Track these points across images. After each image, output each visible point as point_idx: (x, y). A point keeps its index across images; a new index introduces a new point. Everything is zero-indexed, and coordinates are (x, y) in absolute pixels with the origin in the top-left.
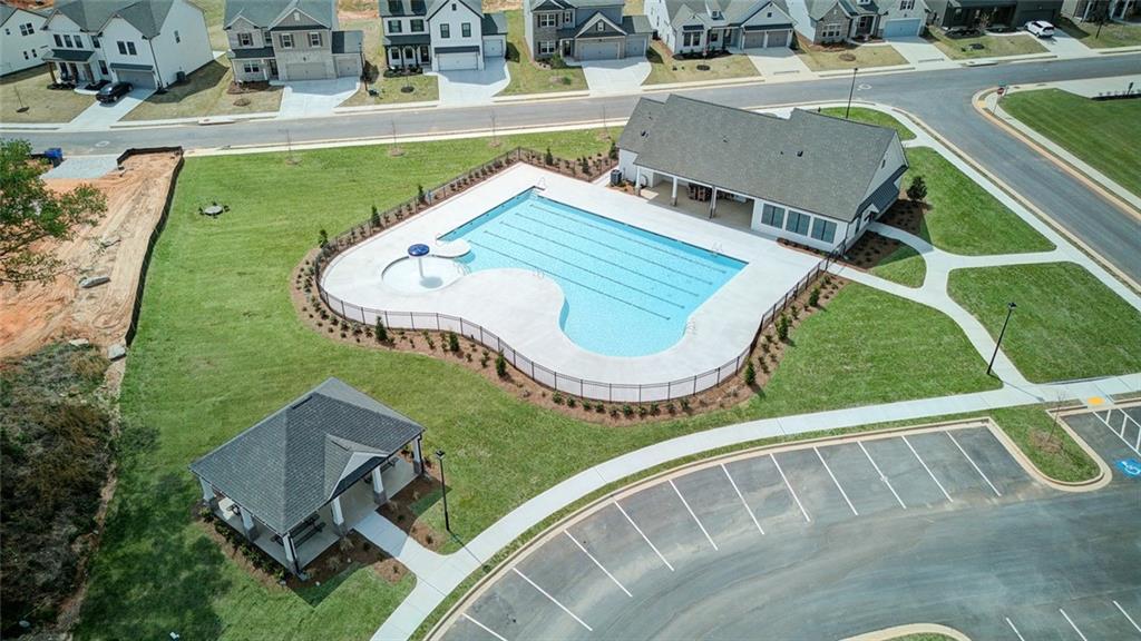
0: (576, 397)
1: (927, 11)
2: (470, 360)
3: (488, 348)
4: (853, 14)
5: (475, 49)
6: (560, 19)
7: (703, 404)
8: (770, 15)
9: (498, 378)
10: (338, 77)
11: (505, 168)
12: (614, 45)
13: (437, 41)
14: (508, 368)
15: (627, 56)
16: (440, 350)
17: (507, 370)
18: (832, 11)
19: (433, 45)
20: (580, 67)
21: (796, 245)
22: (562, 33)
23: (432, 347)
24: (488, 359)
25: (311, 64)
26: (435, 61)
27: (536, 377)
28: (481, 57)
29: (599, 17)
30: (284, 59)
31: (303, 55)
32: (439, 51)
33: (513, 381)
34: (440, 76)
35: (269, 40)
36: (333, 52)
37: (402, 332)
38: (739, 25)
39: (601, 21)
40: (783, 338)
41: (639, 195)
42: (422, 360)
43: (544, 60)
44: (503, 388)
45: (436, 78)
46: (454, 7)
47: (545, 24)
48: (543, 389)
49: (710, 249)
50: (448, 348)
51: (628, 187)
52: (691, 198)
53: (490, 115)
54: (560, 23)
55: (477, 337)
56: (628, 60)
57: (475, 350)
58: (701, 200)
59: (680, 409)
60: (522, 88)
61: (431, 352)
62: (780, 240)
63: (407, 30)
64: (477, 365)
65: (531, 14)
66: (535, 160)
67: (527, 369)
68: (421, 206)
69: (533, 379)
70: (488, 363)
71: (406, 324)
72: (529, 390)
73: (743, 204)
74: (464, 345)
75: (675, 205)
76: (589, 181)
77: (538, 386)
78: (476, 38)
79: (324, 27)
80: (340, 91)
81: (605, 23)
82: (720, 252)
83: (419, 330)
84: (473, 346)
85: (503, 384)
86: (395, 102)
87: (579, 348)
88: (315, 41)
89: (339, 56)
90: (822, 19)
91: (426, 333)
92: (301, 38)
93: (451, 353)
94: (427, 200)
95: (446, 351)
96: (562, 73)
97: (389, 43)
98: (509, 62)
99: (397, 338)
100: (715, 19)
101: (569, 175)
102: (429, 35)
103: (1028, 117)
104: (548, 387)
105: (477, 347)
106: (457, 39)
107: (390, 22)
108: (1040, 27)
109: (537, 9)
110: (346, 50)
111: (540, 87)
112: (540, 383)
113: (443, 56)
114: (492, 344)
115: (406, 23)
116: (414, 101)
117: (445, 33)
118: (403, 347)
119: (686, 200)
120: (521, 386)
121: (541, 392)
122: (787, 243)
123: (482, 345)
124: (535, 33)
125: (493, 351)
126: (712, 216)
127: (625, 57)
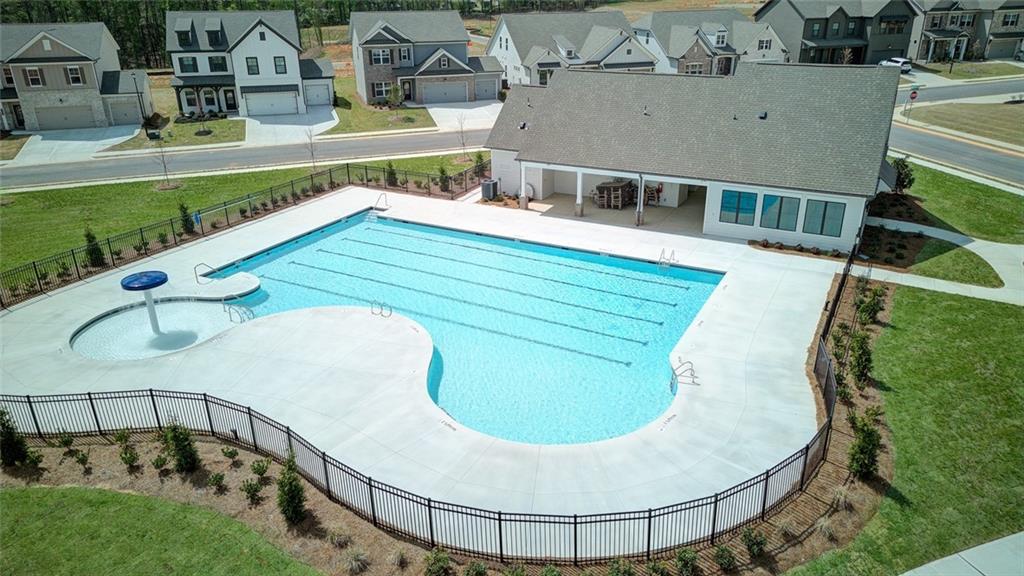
0: (487, 557)
1: (784, 51)
2: (222, 490)
3: (266, 454)
4: (715, 54)
5: (293, 88)
6: (396, 54)
7: (791, 539)
8: (629, 52)
9: (283, 526)
10: (110, 125)
11: (327, 192)
12: (461, 84)
13: (242, 79)
14: (312, 499)
15: (476, 98)
16: (150, 473)
17: (307, 506)
18: (692, 49)
19: (239, 84)
20: (424, 108)
21: (781, 247)
22: (398, 71)
23: (134, 468)
24: (265, 481)
25: (70, 107)
26: (241, 102)
27: (381, 515)
28: (301, 99)
29: (441, 52)
30: (31, 101)
31: (58, 95)
32: (246, 90)
33: (321, 534)
34: (248, 120)
35: (10, 80)
36: (102, 93)
37: (66, 439)
38: (598, 63)
39: (444, 55)
40: (863, 376)
41: (527, 209)
42: (102, 501)
43: (379, 104)
44: (296, 554)
45: (244, 121)
46: (262, 36)
47: (378, 61)
48: (402, 546)
49: (656, 259)
50: (171, 464)
51: (509, 201)
52: (602, 206)
53: (311, 150)
54: (396, 60)
55: (245, 434)
56: (477, 102)
57: (237, 464)
58: (616, 207)
59: (746, 559)
60: (354, 127)
61: (128, 479)
62: (752, 243)
63: (204, 69)
64: (235, 500)
65: (361, 49)
66: (373, 183)
67: (358, 497)
68: (185, 236)
69: (374, 521)
70: (264, 491)
71: (77, 420)
72: (365, 554)
73: (675, 209)
74: (209, 454)
75: (582, 216)
76: (452, 199)
77: (387, 539)
78: (293, 76)
79: (86, 59)
80: (109, 137)
81: (449, 59)
82: (672, 262)
83: (112, 432)
84: (232, 455)
85: (296, 544)
86: (184, 144)
87: (476, 436)
88: (77, 78)
89: (111, 98)
90: (683, 57)
91: (123, 436)
92: (54, 72)
93: (177, 478)
94: (197, 228)
95: (165, 473)
96: (403, 113)
97: (181, 83)
98: (337, 108)
99: (51, 456)
100: (571, 58)
101: (422, 195)
102: (233, 77)
103: (948, 123)
104: (414, 540)
105: (242, 455)
106: (268, 76)
107: (181, 59)
108: (898, 62)
109: (366, 43)
110: (120, 91)
111: (377, 125)
112: (392, 532)
113: (252, 97)
114: (275, 443)
115: (203, 62)
116: (211, 142)
117: (253, 68)
118: (61, 476)
119: (595, 210)
120: (342, 545)
121: (392, 558)
122: (766, 245)
123: (256, 449)
124: (367, 72)
125: (276, 459)
126: (640, 224)
127: (475, 99)
